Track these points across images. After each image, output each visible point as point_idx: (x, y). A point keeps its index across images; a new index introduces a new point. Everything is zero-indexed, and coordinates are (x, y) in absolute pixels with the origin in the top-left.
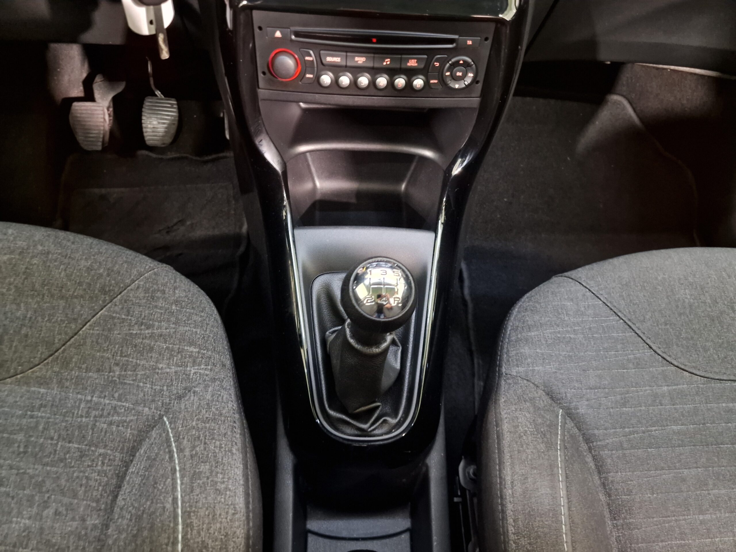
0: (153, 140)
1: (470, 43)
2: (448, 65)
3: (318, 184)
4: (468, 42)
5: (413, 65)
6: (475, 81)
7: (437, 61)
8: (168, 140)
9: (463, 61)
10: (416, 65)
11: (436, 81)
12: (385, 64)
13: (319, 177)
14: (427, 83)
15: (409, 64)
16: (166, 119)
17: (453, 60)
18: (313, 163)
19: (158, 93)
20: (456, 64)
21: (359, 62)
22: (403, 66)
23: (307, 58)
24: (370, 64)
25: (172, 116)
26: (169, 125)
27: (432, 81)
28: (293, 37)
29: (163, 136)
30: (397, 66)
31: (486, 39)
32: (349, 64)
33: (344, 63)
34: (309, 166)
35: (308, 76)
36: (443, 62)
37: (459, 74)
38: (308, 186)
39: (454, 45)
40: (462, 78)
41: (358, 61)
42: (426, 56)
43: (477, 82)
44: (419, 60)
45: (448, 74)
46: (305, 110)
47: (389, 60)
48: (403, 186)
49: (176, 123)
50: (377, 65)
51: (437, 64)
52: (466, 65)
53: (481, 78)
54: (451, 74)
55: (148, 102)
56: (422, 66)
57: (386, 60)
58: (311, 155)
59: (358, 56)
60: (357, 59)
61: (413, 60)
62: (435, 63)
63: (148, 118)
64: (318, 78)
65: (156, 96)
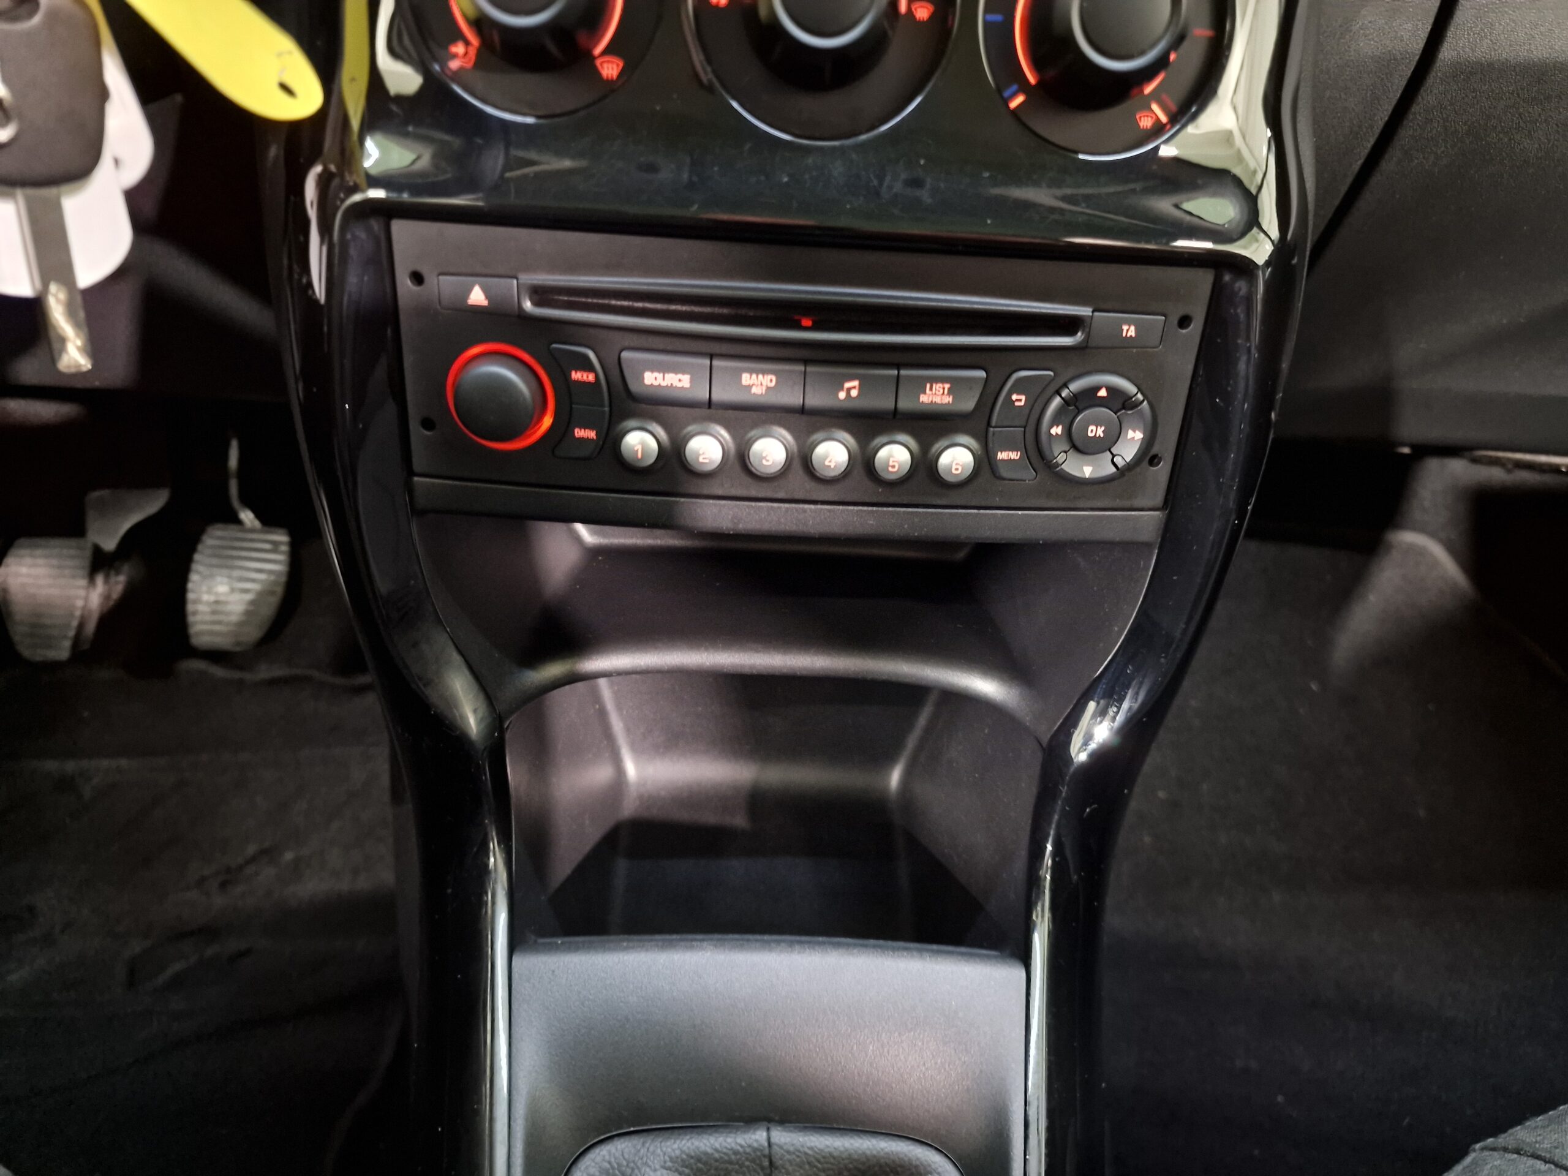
0: (212, 633)
1: (1130, 331)
2: (1057, 401)
3: (631, 769)
4: (1125, 328)
5: (937, 400)
6: (1147, 456)
7: (1018, 387)
8: (253, 634)
9: (1109, 389)
10: (948, 399)
11: (1014, 455)
12: (842, 395)
13: (635, 749)
14: (985, 462)
15: (924, 399)
16: (253, 581)
17: (1075, 386)
18: (619, 708)
19: (247, 516)
20: (1086, 399)
21: (754, 390)
22: (904, 404)
23: (576, 375)
24: (792, 397)
25: (270, 572)
26: (261, 594)
27: (1002, 456)
28: (528, 305)
29: (240, 624)
30: (883, 402)
31: (1184, 321)
32: (719, 395)
33: (703, 394)
34: (602, 714)
35: (580, 433)
36: (1039, 396)
37: (1096, 431)
38: (599, 775)
39: (1080, 336)
40: (1106, 445)
41: (750, 387)
42: (982, 374)
43: (1154, 460)
44: (956, 387)
45: (1057, 430)
46: (595, 552)
47: (856, 383)
48: (895, 777)
49: (280, 590)
50: (816, 399)
51: (1020, 400)
52: (1120, 402)
53: (1167, 447)
54: (1068, 432)
55: (214, 538)
56: (968, 404)
57: (847, 385)
58: (612, 685)
59: (751, 371)
60: (746, 379)
61: (938, 387)
62: (1014, 397)
63: (205, 577)
64: (611, 441)
65: (238, 522)
